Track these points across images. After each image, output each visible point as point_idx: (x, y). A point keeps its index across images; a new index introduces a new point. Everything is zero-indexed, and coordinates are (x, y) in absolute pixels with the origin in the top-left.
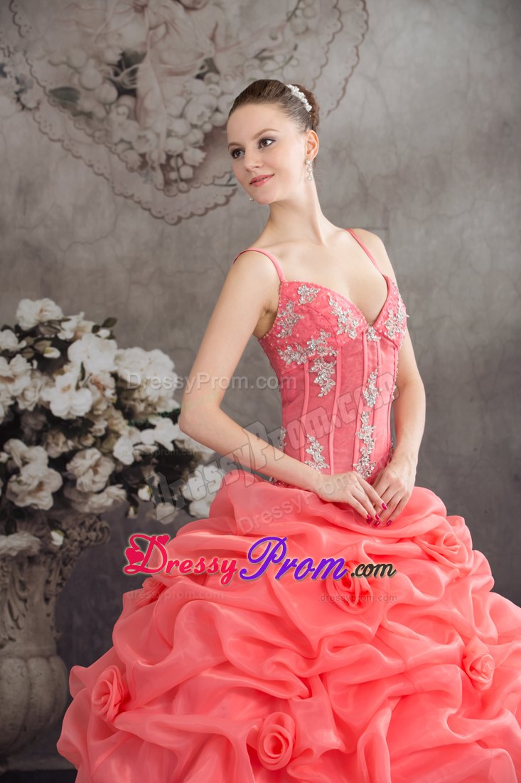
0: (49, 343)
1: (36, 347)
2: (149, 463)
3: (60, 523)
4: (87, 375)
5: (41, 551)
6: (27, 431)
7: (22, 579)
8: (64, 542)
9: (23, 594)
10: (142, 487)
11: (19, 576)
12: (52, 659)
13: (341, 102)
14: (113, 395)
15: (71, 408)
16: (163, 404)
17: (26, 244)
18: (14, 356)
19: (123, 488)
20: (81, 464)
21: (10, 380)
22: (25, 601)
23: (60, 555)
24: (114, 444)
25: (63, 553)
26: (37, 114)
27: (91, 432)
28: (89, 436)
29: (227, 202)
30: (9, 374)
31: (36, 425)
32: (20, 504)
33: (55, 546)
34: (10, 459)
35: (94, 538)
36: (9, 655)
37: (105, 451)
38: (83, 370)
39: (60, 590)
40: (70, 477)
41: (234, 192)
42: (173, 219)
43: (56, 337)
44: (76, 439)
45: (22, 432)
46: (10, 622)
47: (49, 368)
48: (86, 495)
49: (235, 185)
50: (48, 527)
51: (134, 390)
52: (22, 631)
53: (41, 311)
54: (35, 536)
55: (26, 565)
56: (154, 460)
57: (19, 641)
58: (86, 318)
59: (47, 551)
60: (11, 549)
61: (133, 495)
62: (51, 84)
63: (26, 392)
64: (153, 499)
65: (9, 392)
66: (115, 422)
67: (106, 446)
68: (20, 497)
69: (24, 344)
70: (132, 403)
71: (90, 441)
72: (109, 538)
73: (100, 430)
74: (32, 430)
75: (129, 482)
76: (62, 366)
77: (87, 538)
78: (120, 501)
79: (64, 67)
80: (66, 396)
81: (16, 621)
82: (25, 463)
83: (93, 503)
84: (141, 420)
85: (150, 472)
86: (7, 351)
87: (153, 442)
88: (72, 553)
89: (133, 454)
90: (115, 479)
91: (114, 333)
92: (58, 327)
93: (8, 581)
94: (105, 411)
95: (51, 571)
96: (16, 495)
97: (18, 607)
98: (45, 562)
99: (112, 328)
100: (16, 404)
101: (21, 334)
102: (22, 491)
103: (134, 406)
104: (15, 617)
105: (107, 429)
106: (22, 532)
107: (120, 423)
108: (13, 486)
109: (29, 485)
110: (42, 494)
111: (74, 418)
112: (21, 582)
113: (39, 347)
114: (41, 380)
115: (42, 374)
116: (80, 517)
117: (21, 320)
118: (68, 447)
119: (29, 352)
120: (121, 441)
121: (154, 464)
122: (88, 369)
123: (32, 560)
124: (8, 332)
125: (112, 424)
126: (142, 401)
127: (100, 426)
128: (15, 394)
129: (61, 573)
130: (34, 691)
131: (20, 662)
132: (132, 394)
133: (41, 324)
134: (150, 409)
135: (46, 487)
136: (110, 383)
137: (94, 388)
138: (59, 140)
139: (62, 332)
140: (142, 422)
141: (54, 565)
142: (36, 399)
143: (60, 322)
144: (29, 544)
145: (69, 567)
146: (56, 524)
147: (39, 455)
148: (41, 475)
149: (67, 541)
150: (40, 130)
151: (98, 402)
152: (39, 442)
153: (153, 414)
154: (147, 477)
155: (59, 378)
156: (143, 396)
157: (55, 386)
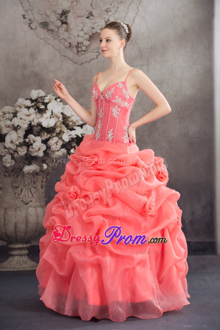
0: (41, 104)
1: (37, 105)
3: (46, 161)
4: (53, 114)
5: (40, 171)
7: (34, 180)
8: (47, 167)
9: (35, 186)
10: (72, 149)
12: (44, 208)
13: (133, 25)
14: (62, 120)
15: (49, 124)
16: (78, 122)
17: (33, 72)
18: (30, 108)
19: (65, 149)
20: (52, 142)
21: (29, 116)
22: (35, 188)
23: (46, 172)
24: (62, 136)
25: (47, 171)
26: (36, 31)
27: (55, 132)
29: (97, 57)
30: (29, 114)
31: (37, 130)
32: (33, 155)
33: (44, 169)
34: (29, 141)
35: (57, 166)
36: (31, 206)
37: (60, 138)
38: (52, 112)
39: (46, 184)
40: (49, 146)
41: (99, 54)
42: (80, 63)
43: (43, 102)
44: (50, 134)
45: (33, 132)
46: (31, 195)
47: (41, 111)
48: (54, 152)
49: (99, 52)
50: (42, 162)
51: (68, 118)
52: (35, 198)
53: (38, 93)
54: (38, 165)
55: (35, 176)
56: (75, 140)
57: (34, 201)
58: (53, 95)
59: (42, 171)
60: (30, 170)
61: (69, 151)
62: (40, 21)
63: (34, 119)
65: (29, 120)
66: (63, 128)
67: (60, 136)
68: (33, 153)
69: (33, 104)
70: (68, 122)
71: (55, 135)
72: (61, 166)
73: (58, 131)
74: (36, 131)
75: (67, 147)
76: (45, 111)
77: (55, 166)
78: (65, 154)
79: (44, 15)
80: (47, 120)
81: (32, 195)
82: (34, 142)
83: (56, 154)
84: (71, 127)
85: (74, 144)
86: (28, 106)
87: (75, 135)
88: (50, 171)
89: (69, 139)
90: (63, 146)
92: (44, 99)
93: (29, 181)
94: (59, 125)
95: (43, 178)
96: (31, 152)
97: (33, 190)
98: (41, 175)
100: (31, 123)
101: (32, 101)
102: (34, 151)
103: (69, 123)
104: (32, 194)
105: (60, 131)
106: (34, 164)
108: (31, 149)
109: (36, 149)
110: (40, 152)
111: (50, 127)
112: (34, 181)
113: (38, 105)
114: (39, 115)
115: (39, 114)
116: (52, 159)
117: (32, 96)
118: (48, 136)
119: (34, 107)
120: (65, 134)
121: (75, 141)
122: (54, 112)
123: (37, 174)
124: (28, 100)
125: (62, 129)
126: (71, 121)
127: (58, 130)
128: (31, 120)
129: (46, 178)
130: (39, 218)
131: (34, 209)
132: (68, 119)
133: (39, 97)
134: (74, 124)
135: (41, 149)
136: (61, 116)
137: (56, 117)
138: (43, 39)
139: (45, 100)
140: (71, 128)
141: (44, 175)
142: (37, 122)
143: (44, 97)
144: (36, 168)
145: (49, 176)
146: (44, 161)
147: (39, 139)
148: (39, 146)
149: (48, 167)
150: (37, 36)
151: (57, 122)
152: (38, 135)
153: (75, 125)
154: (73, 146)
155: (44, 115)
156: (71, 120)
157: (43, 117)
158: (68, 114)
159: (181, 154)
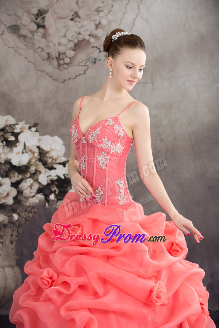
0: (10, 134)
2: (54, 184)
3: (17, 210)
4: (27, 147)
5: (9, 222)
6: (2, 171)
7: (1, 234)
8: (18, 218)
9: (2, 241)
10: (51, 194)
12: (15, 268)
13: (132, 29)
14: (38, 155)
15: (20, 161)
16: (59, 159)
19: (43, 195)
20: (25, 185)
22: (2, 243)
23: (17, 224)
24: (38, 177)
25: (18, 223)
26: (3, 37)
27: (29, 172)
28: (28, 173)
29: (85, 73)
31: (5, 169)
33: (15, 220)
35: (31, 216)
37: (35, 179)
38: (25, 145)
39: (17, 238)
40: (20, 191)
41: (88, 68)
42: (62, 80)
43: (13, 132)
44: (23, 174)
47: (10, 145)
48: (27, 198)
49: (87, 66)
50: (11, 212)
51: (47, 153)
52: (2, 256)
53: (7, 120)
54: (6, 216)
55: (2, 228)
56: (56, 183)
57: (1, 260)
58: (26, 123)
59: (11, 222)
61: (47, 198)
62: (8, 23)
63: (1, 155)
64: (56, 199)
66: (39, 167)
67: (35, 177)
70: (46, 159)
71: (28, 175)
72: (37, 216)
73: (33, 171)
74: (4, 171)
75: (46, 192)
76: (16, 144)
77: (28, 216)
78: (42, 201)
79: (14, 16)
80: (18, 156)
82: (1, 185)
83: (30, 201)
84: (50, 165)
85: (54, 187)
87: (55, 175)
88: (22, 223)
89: (47, 181)
90: (39, 191)
91: (38, 130)
92: (14, 127)
94: (35, 162)
95: (13, 230)
98: (10, 227)
99: (37, 127)
102: (0, 197)
105: (36, 170)
107: (41, 167)
109: (3, 194)
110: (9, 198)
111: (22, 165)
113: (6, 136)
114: (7, 150)
115: (8, 147)
116: (25, 207)
118: (19, 178)
119: (1, 138)
120: (41, 175)
121: (56, 184)
122: (27, 145)
123: (5, 226)
125: (38, 168)
126: (50, 158)
129: (18, 231)
130: (7, 281)
131: (1, 269)
132: (46, 155)
133: (7, 126)
134: (54, 161)
135: (10, 195)
136: (37, 150)
137: (30, 153)
138: (12, 48)
139: (16, 129)
140: (50, 167)
141: (15, 228)
142: (5, 158)
143: (14, 125)
144: (4, 219)
145: (21, 228)
146: (15, 211)
147: (7, 182)
148: (8, 190)
149: (20, 218)
150: (4, 44)
151: (32, 159)
152: (7, 176)
153: (55, 163)
154: (53, 190)
155: (15, 149)
156: (51, 156)
157: (13, 152)
158: (46, 148)
159: (197, 202)
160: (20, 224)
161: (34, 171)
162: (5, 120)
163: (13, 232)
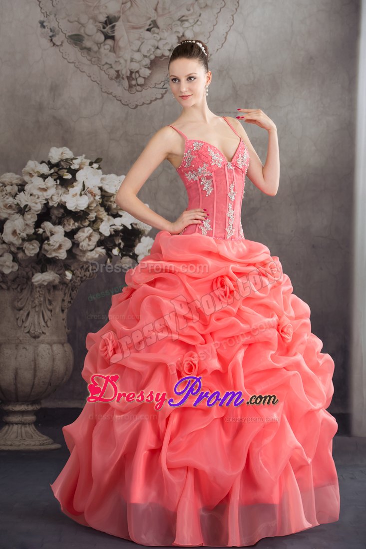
0: (66, 171)
1: (59, 173)
2: (118, 236)
3: (70, 266)
4: (86, 188)
5: (60, 282)
6: (53, 217)
7: (50, 298)
8: (72, 277)
9: (50, 307)
10: (114, 248)
11: (48, 297)
12: (65, 345)
13: (224, 45)
14: (100, 199)
15: (77, 205)
17: (54, 117)
18: (47, 178)
19: (104, 248)
20: (82, 235)
21: (45, 190)
22: (51, 311)
24: (99, 225)
25: (71, 284)
26: (62, 48)
27: (88, 219)
28: (87, 220)
29: (162, 97)
30: (44, 187)
31: (58, 214)
32: (50, 256)
33: (67, 279)
34: (44, 232)
35: (88, 275)
36: (42, 342)
37: (95, 229)
38: (84, 186)
39: (70, 305)
40: (76, 242)
41: (166, 92)
42: (133, 106)
43: (70, 167)
44: (80, 222)
45: (51, 218)
46: (43, 323)
47: (66, 184)
48: (84, 252)
49: (166, 88)
50: (64, 269)
51: (111, 196)
52: (49, 328)
53: (62, 153)
54: (57, 274)
55: (52, 290)
56: (121, 234)
57: (47, 334)
58: (86, 158)
59: (63, 282)
60: (44, 281)
61: (110, 252)
62: (69, 32)
63: (53, 197)
64: (120, 255)
65: (44, 196)
66: (100, 213)
67: (95, 226)
68: (49, 252)
69: (52, 171)
70: (110, 203)
71: (87, 223)
72: (96, 276)
73: (92, 218)
74: (56, 217)
75: (107, 245)
76: (73, 183)
77: (85, 275)
78: (103, 255)
79: (77, 23)
80: (75, 199)
81: (46, 323)
82: (52, 234)
83: (88, 256)
84: (115, 212)
85: (119, 239)
86: (43, 174)
87: (121, 225)
88: (77, 284)
89: (110, 231)
90: (100, 243)
91: (101, 166)
92: (71, 162)
93: (42, 299)
94: (95, 207)
95: (65, 294)
96: (47, 251)
97: (47, 314)
98: (62, 289)
99: (99, 164)
100: (48, 203)
101: (51, 165)
102: (50, 249)
103: (111, 205)
104: (46, 321)
105: (96, 217)
106: (50, 271)
107: (103, 214)
108: (46, 247)
109: (54, 246)
110: (61, 251)
111: (79, 211)
112: (49, 300)
113: (61, 173)
114: (61, 190)
115: (62, 187)
116: (81, 263)
117: (51, 158)
118: (75, 226)
119: (54, 176)
120: (103, 223)
121: (121, 236)
122: (87, 185)
123: (55, 287)
124: (44, 164)
125: (99, 215)
127: (92, 215)
128: (47, 198)
129: (70, 295)
130: (55, 363)
131: (48, 346)
132: (110, 199)
133: (62, 160)
135: (63, 247)
136: (98, 192)
137: (89, 195)
138: (73, 63)
139: (73, 165)
140: (115, 214)
141: (67, 291)
142: (58, 201)
143: (72, 159)
144: (54, 278)
145: (75, 292)
146: (68, 267)
147: (60, 230)
148: (60, 241)
149: (74, 277)
150: (63, 57)
151: (92, 203)
152: (59, 224)
154: (117, 243)
155: (71, 190)
157: (69, 194)
158: (110, 189)
160: (74, 285)
161: (94, 218)
162: (60, 153)
163: (64, 297)
